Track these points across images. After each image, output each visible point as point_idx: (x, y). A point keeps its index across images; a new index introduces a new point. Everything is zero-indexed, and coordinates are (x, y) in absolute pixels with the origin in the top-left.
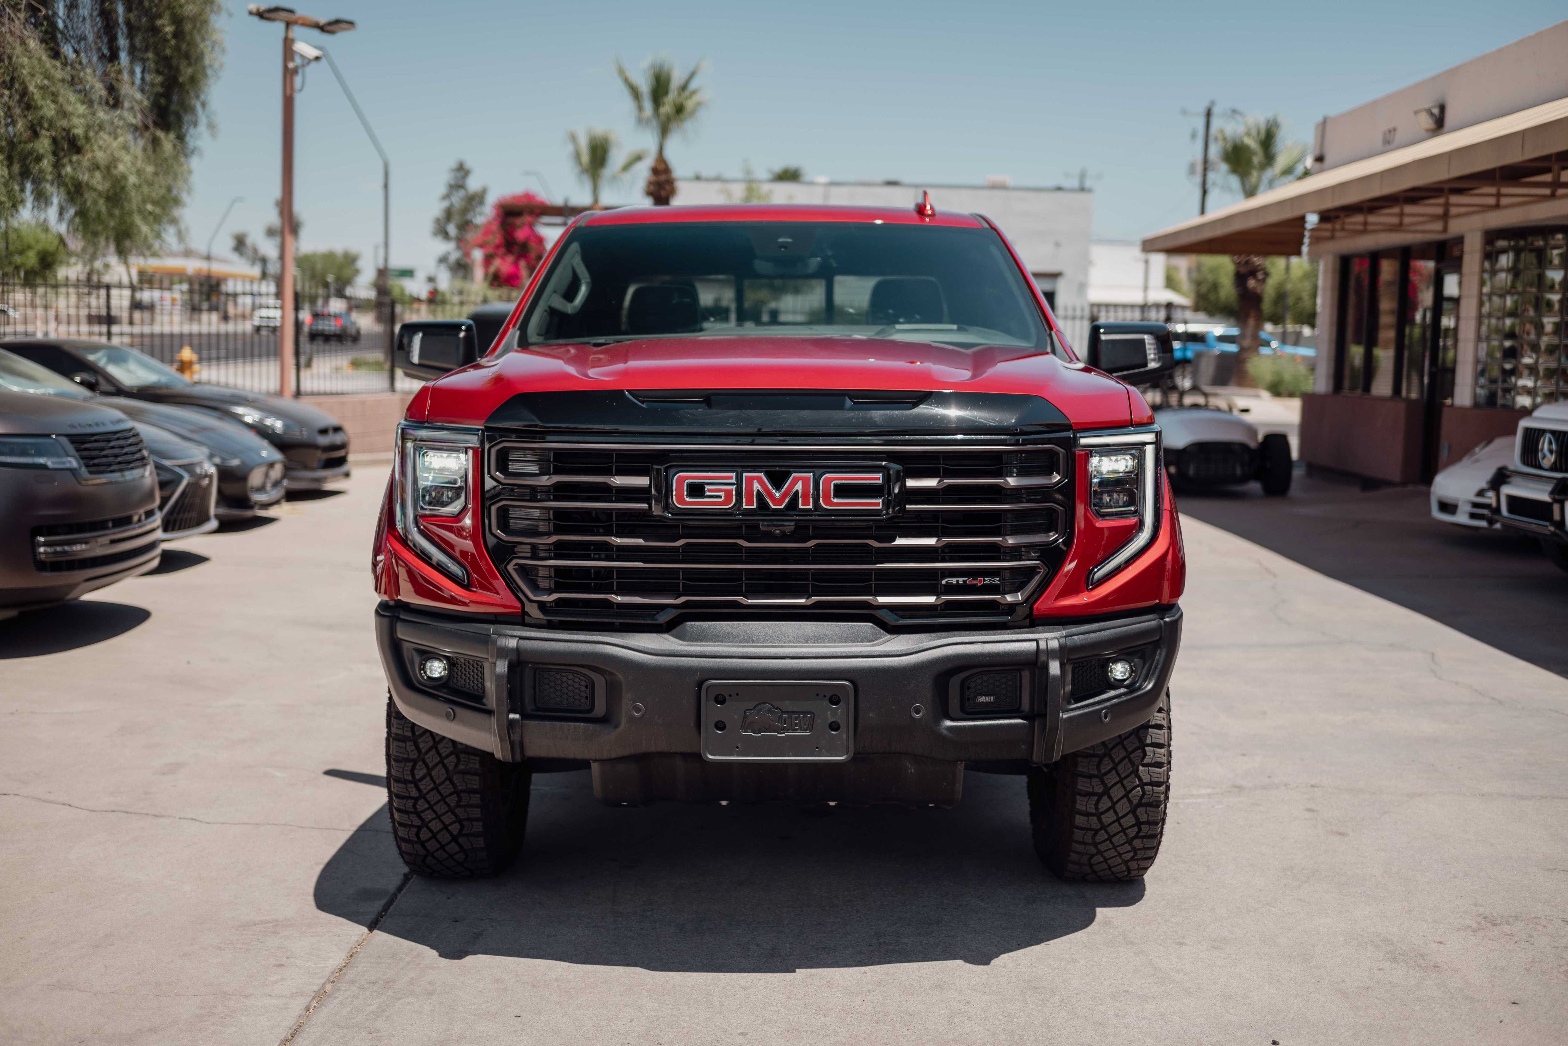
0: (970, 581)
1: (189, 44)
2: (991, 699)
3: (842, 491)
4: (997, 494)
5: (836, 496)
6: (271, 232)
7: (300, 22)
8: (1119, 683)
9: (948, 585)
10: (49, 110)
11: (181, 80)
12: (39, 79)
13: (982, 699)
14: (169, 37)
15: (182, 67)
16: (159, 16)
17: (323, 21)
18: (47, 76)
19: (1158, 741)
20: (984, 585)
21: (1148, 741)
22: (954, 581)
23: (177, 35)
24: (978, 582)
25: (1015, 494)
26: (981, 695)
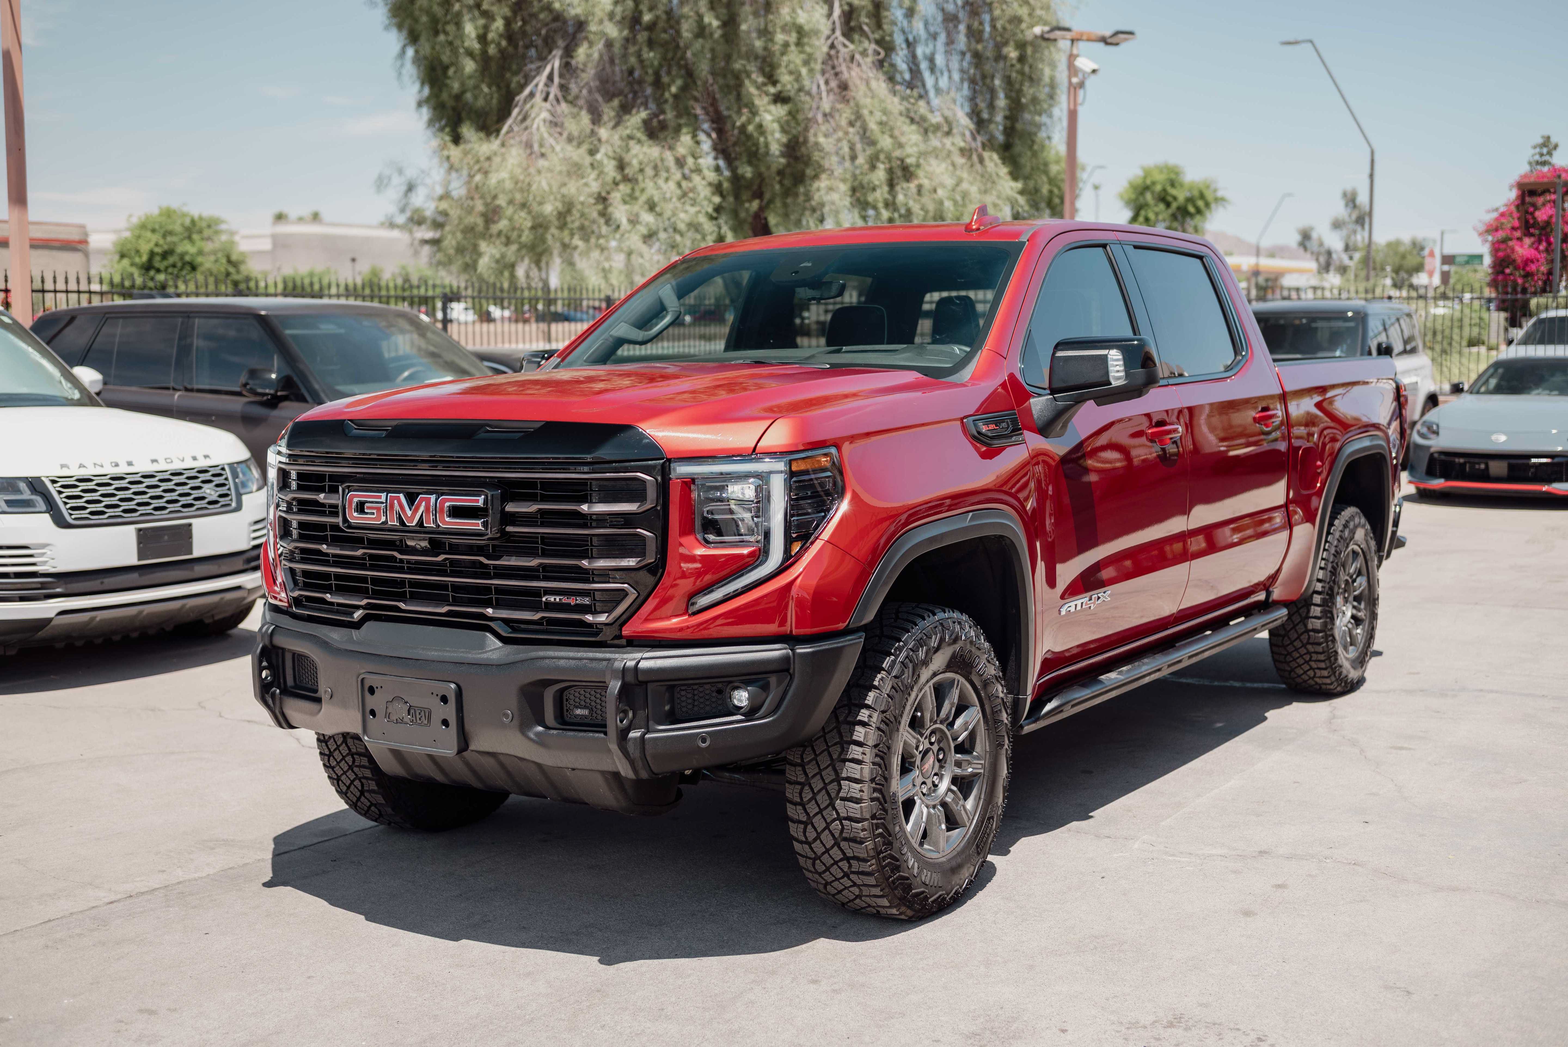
0: (565, 600)
1: (1031, 67)
2: (586, 712)
3: (457, 512)
4: (585, 520)
5: (449, 516)
6: (1337, 225)
7: (1085, 37)
8: (737, 710)
9: (547, 604)
10: (885, 142)
11: (1023, 100)
12: (878, 115)
13: (579, 712)
14: (1014, 62)
15: (1025, 88)
16: (1006, 43)
17: (1107, 33)
18: (885, 112)
19: (853, 776)
20: (577, 605)
21: (844, 775)
22: (552, 599)
23: (1022, 59)
24: (572, 601)
25: (602, 520)
26: (577, 707)
